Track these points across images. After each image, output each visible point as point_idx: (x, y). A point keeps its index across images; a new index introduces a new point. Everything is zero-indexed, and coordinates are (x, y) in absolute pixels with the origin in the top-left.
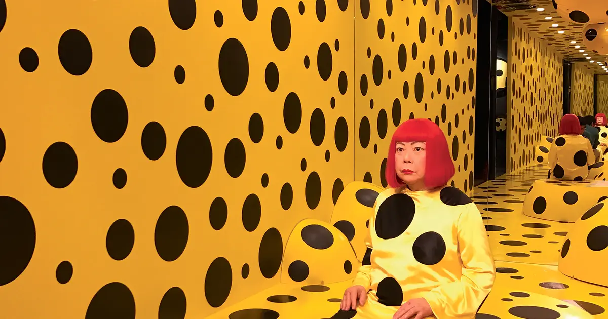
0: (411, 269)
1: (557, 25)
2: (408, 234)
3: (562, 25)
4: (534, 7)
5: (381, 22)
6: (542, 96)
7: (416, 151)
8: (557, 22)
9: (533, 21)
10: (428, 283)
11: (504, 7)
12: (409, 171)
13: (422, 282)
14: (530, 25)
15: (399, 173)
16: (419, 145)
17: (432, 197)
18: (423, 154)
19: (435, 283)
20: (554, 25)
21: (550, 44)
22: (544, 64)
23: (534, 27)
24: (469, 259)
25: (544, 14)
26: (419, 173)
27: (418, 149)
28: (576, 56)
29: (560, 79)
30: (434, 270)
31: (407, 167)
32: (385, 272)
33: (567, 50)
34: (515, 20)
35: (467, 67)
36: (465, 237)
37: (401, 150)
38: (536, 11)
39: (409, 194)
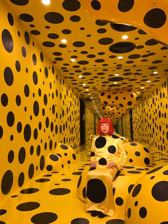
0: (108, 155)
1: (95, 106)
2: (106, 146)
3: (96, 106)
4: (92, 101)
5: (64, 101)
6: (91, 123)
7: (106, 125)
8: (95, 105)
9: (90, 105)
10: (113, 158)
11: (85, 101)
12: (105, 130)
13: (111, 158)
14: (89, 105)
15: (102, 131)
16: (107, 124)
17: (110, 137)
18: (108, 126)
19: (114, 158)
20: (94, 106)
21: (92, 111)
22: (91, 115)
23: (90, 106)
24: (121, 152)
25: (93, 103)
26: (108, 131)
27: (107, 125)
28: (97, 114)
29: (94, 119)
30: (114, 155)
31: (105, 129)
32: (100, 157)
33: (95, 112)
34: (86, 104)
35: (78, 114)
36: (120, 146)
37: (103, 125)
38: (92, 102)
39: (104, 136)
